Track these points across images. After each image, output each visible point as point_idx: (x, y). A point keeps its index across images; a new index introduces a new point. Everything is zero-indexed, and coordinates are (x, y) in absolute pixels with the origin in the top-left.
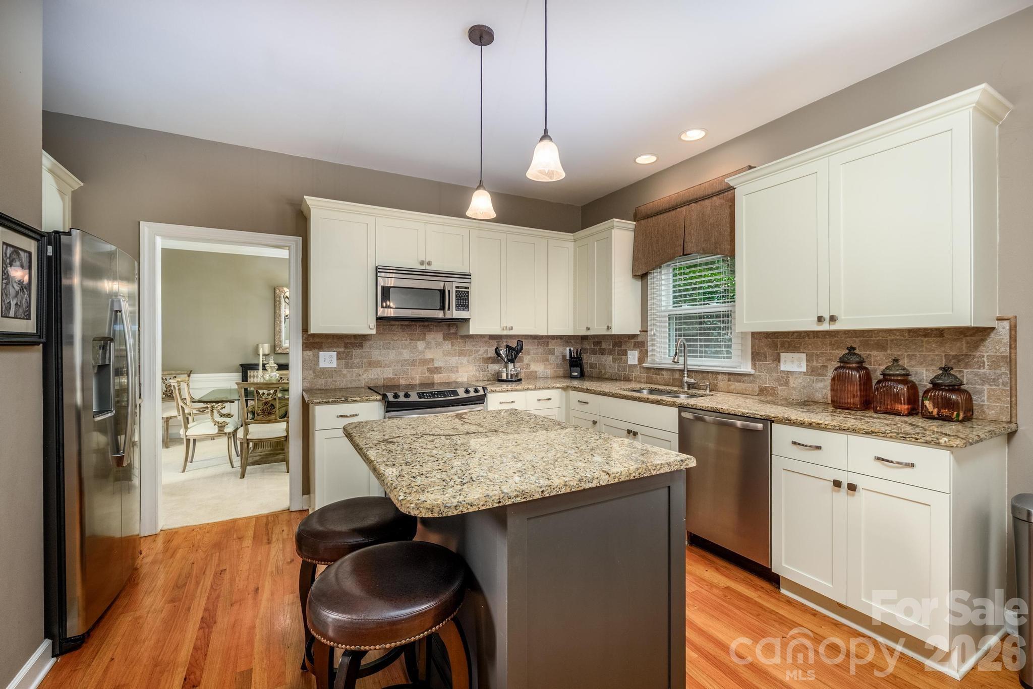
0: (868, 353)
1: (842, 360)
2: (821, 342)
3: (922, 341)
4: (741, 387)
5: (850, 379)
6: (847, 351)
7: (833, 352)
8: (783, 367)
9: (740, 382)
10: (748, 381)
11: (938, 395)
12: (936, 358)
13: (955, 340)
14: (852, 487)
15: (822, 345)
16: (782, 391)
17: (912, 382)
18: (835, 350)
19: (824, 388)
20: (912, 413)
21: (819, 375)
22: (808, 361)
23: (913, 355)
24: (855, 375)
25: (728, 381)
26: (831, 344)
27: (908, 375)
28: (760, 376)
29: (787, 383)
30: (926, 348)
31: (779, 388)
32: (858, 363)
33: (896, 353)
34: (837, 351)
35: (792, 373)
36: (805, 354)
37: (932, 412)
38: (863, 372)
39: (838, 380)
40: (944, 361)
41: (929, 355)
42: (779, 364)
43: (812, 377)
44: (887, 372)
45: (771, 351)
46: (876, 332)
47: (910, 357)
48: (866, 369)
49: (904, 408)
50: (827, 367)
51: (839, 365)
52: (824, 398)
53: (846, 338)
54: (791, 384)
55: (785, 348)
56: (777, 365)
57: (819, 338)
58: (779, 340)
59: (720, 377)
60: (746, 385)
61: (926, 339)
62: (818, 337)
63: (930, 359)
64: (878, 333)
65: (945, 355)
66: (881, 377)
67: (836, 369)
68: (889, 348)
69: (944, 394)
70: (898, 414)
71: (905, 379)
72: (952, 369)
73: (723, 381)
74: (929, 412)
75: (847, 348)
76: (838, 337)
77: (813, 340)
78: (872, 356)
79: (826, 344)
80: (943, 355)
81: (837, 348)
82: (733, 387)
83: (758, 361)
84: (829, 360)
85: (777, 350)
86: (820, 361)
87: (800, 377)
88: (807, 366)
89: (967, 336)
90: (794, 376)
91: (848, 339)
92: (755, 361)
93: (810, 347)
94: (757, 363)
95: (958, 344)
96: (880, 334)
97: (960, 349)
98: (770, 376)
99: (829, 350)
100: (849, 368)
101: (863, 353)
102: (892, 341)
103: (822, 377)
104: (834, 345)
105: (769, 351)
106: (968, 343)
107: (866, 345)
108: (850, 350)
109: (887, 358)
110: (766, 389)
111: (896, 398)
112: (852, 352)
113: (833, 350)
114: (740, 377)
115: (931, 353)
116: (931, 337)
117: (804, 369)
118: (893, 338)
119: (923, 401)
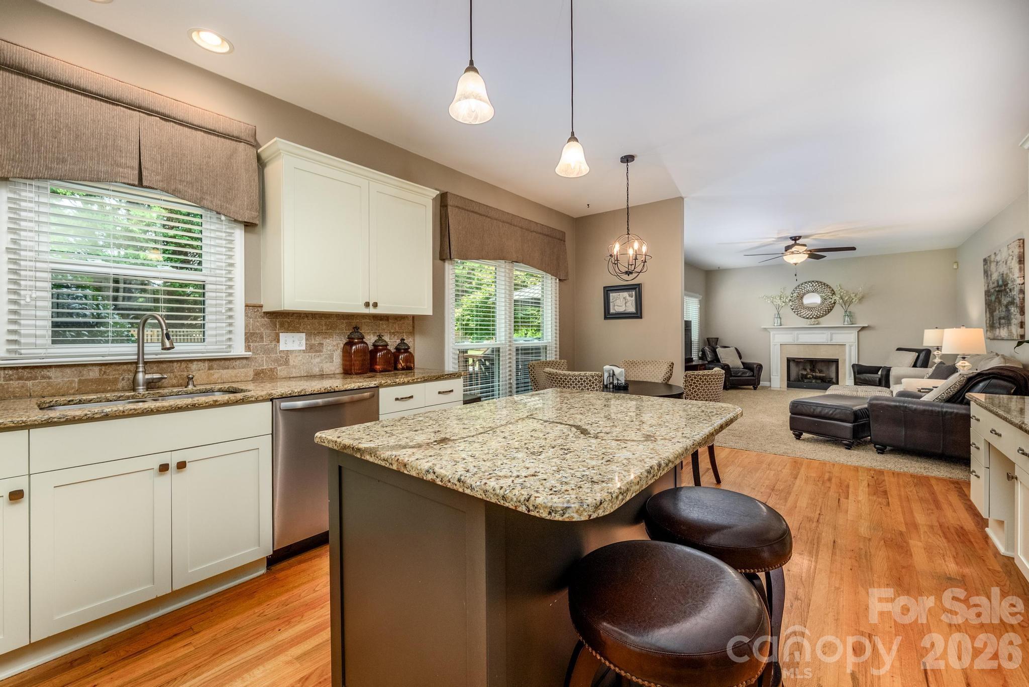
1: (349, 337)
2: (318, 322)
4: (229, 375)
8: (282, 346)
9: (228, 368)
10: (240, 366)
11: (406, 356)
12: (385, 334)
15: (319, 326)
16: (282, 371)
18: (329, 330)
19: (320, 363)
21: (317, 351)
22: (307, 340)
25: (209, 369)
28: (256, 358)
29: (287, 362)
31: (279, 368)
32: (360, 339)
35: (292, 352)
36: (304, 334)
37: (404, 366)
42: (278, 344)
43: (310, 354)
45: (268, 331)
50: (322, 344)
53: (337, 320)
54: (291, 362)
55: (285, 328)
56: (276, 346)
58: (277, 320)
59: (194, 366)
60: (236, 371)
62: (316, 319)
66: (372, 348)
67: (344, 346)
68: (363, 328)
70: (390, 371)
71: (386, 347)
73: (199, 370)
76: (331, 319)
77: (311, 321)
79: (322, 325)
81: (331, 328)
82: (216, 376)
83: (252, 342)
84: (325, 338)
85: (275, 330)
87: (299, 356)
88: (306, 344)
90: (294, 355)
91: (339, 321)
92: (249, 342)
93: (309, 327)
94: (252, 344)
98: (267, 357)
99: (325, 330)
104: (328, 325)
105: (266, 332)
107: (350, 325)
110: (263, 372)
112: (356, 330)
114: (227, 363)
115: (383, 331)
117: (304, 348)
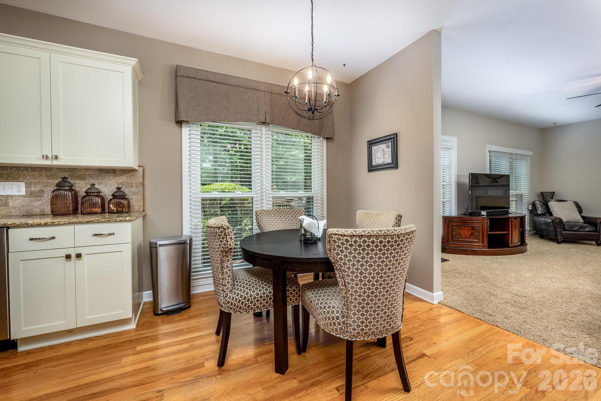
0: (74, 181)
1: (58, 185)
2: (38, 174)
3: (105, 175)
5: (64, 197)
6: (62, 180)
7: (48, 181)
8: (1, 192)
11: (117, 201)
12: (112, 184)
13: (121, 175)
14: (79, 256)
15: (39, 176)
16: (2, 211)
17: (102, 196)
18: (50, 179)
20: (103, 212)
21: (37, 197)
22: (27, 187)
23: (101, 182)
24: (69, 194)
26: (46, 176)
27: (100, 192)
29: (6, 204)
30: (107, 179)
32: (69, 186)
33: (92, 181)
34: (52, 181)
35: (11, 196)
36: (24, 183)
37: (114, 210)
38: (73, 192)
39: (54, 199)
40: (116, 185)
41: (109, 183)
43: (31, 198)
44: (89, 191)
46: (79, 169)
47: (99, 184)
48: (74, 190)
49: (99, 210)
50: (44, 191)
51: (56, 188)
52: (41, 212)
53: (58, 172)
54: (11, 204)
55: (4, 178)
57: (37, 171)
61: (108, 174)
63: (109, 184)
64: (80, 170)
65: (117, 182)
66: (85, 194)
67: (54, 191)
68: (87, 179)
69: (119, 200)
70: (96, 213)
71: (98, 194)
72: (121, 188)
74: (112, 210)
75: (61, 178)
76: (52, 172)
77: (30, 172)
78: (77, 183)
79: (42, 176)
80: (116, 182)
81: (52, 179)
84: (46, 186)
86: (37, 187)
87: (19, 199)
88: (26, 190)
89: (126, 173)
90: (13, 199)
91: (60, 173)
93: (28, 177)
95: (123, 177)
96: (82, 171)
97: (124, 179)
99: (45, 180)
100: (64, 190)
101: (72, 182)
102: (89, 175)
103: (39, 198)
104: (49, 176)
106: (126, 177)
107: (73, 177)
108: (63, 179)
109: (86, 184)
111: (94, 205)
112: (65, 180)
113: (48, 180)
115: (110, 181)
116: (110, 173)
117: (23, 193)
118: (89, 173)
119: (109, 205)
